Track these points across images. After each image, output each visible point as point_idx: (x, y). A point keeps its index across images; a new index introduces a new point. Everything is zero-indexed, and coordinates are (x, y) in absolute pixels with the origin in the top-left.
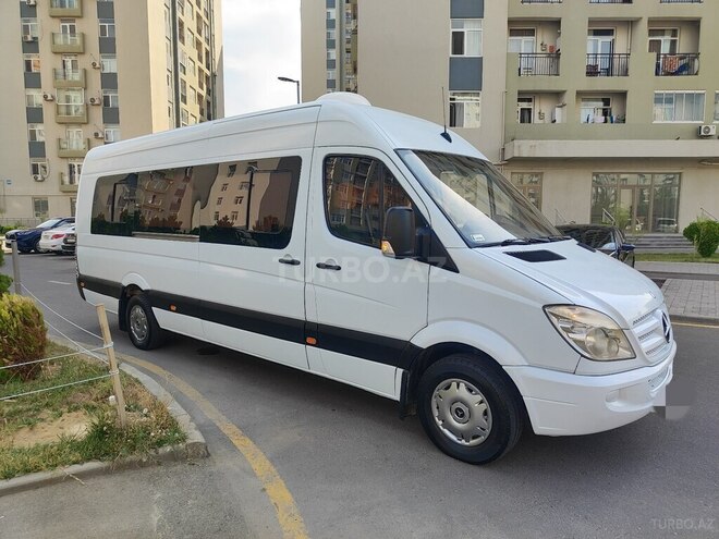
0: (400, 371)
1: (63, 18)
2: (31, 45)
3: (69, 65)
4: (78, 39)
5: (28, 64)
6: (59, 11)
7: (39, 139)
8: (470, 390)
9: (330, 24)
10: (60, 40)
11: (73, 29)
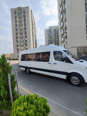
0: (66, 76)
1: (21, 34)
2: (17, 38)
3: (21, 39)
4: (22, 36)
5: (17, 40)
6: (20, 33)
7: (18, 48)
8: (75, 77)
9: (48, 34)
10: (20, 37)
11: (22, 35)
